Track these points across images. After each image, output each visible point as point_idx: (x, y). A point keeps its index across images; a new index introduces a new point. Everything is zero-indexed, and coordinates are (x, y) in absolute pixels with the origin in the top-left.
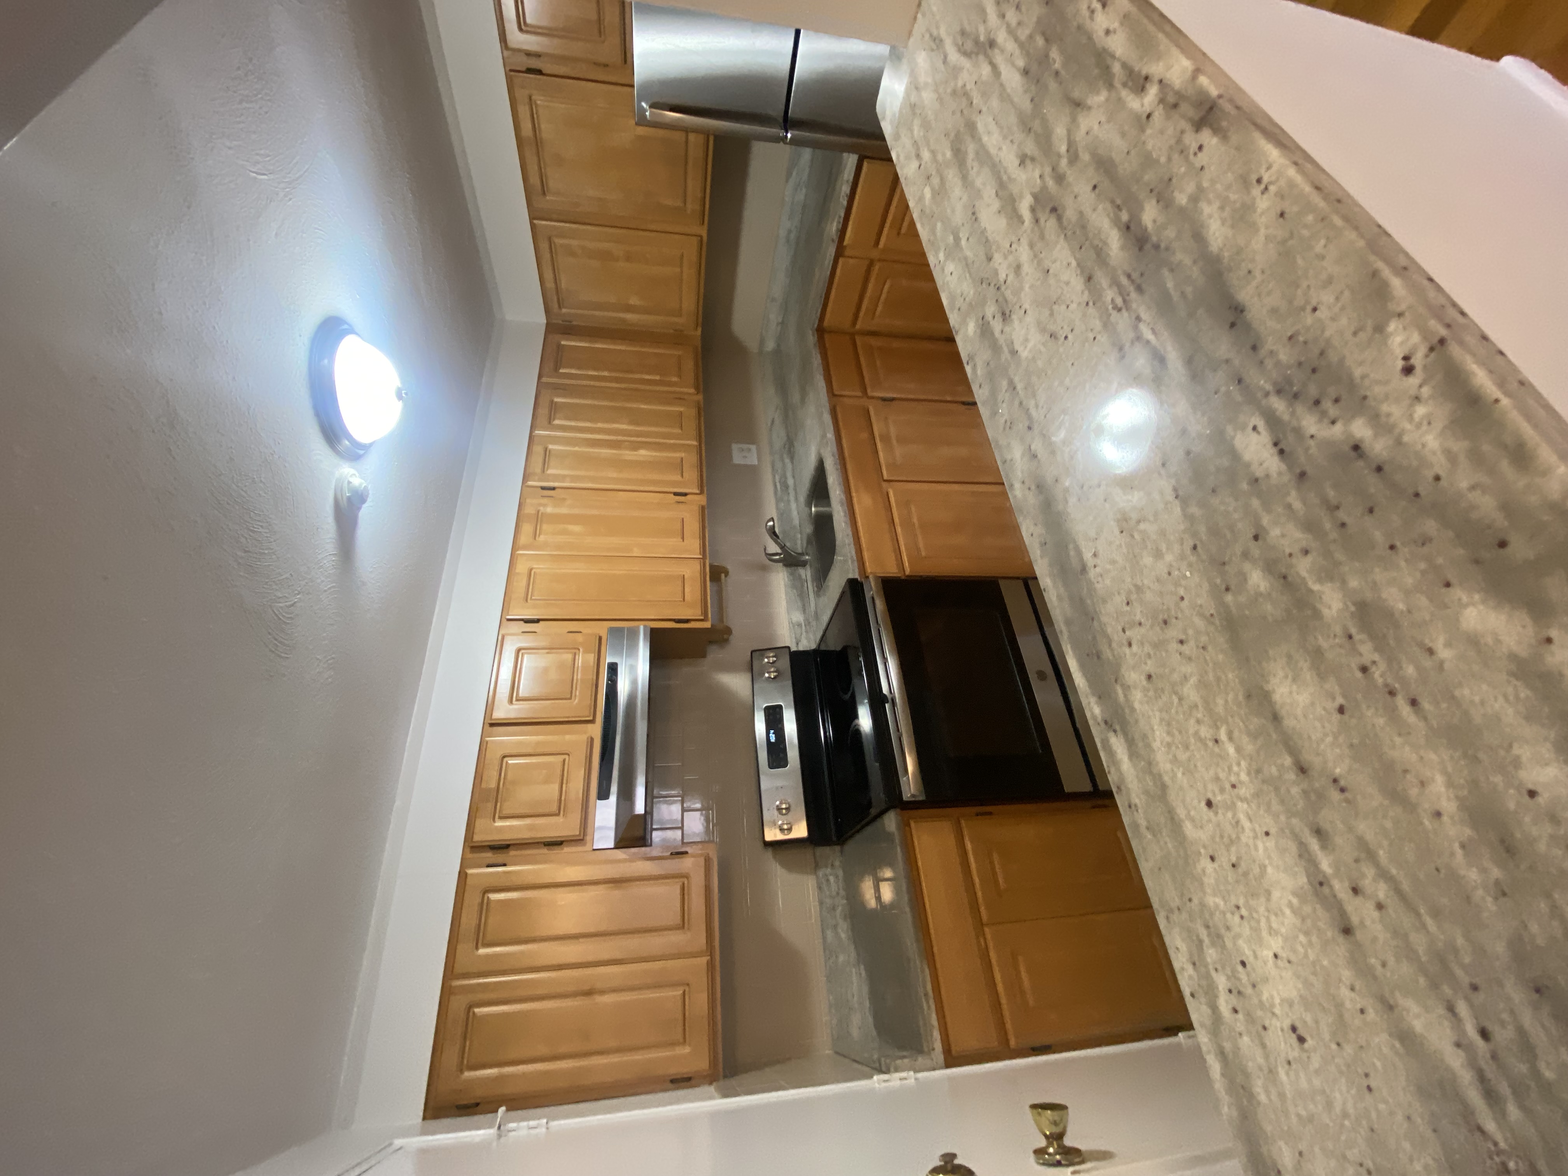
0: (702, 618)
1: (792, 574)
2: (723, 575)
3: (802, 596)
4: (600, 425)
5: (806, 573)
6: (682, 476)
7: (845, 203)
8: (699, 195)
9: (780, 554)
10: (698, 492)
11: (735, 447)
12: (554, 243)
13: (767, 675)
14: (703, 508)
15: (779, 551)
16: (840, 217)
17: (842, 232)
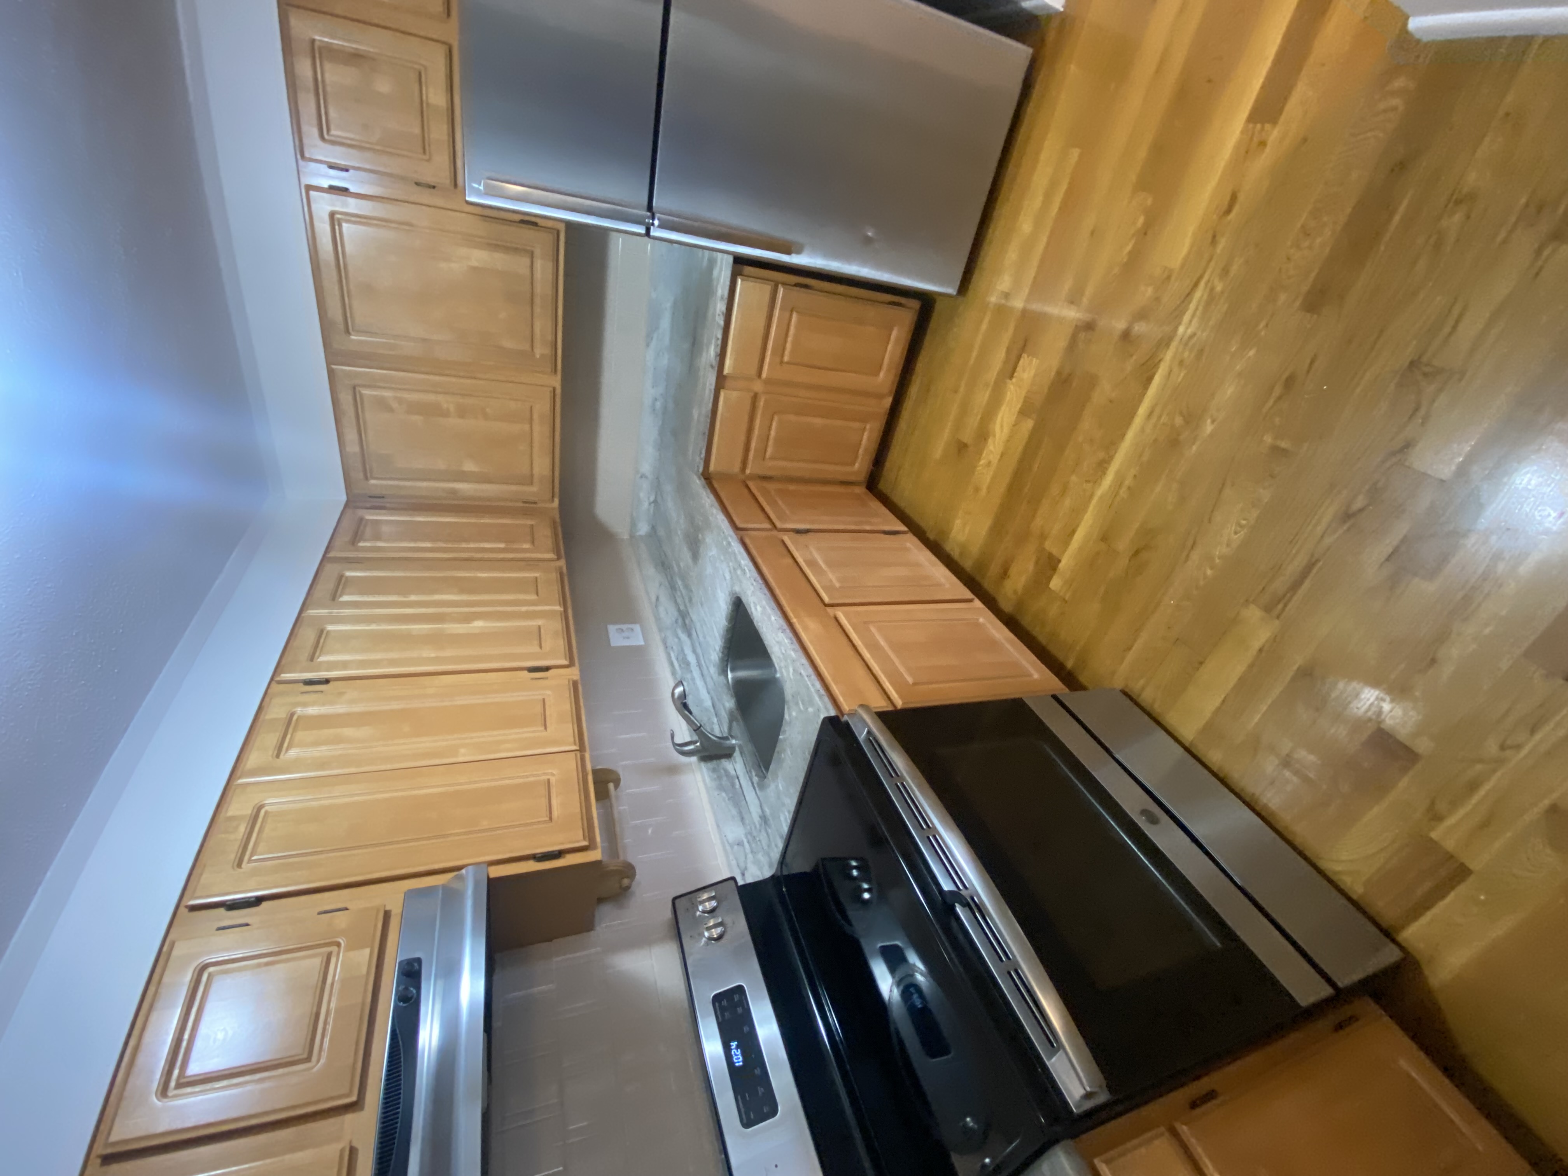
0: (585, 843)
1: (714, 770)
2: (611, 786)
3: (737, 799)
4: (413, 598)
5: (737, 766)
6: (541, 647)
7: (722, 323)
8: (550, 337)
9: (694, 742)
10: (565, 662)
11: (612, 629)
12: (361, 395)
13: (706, 934)
14: (575, 684)
15: (695, 738)
16: (718, 339)
17: (722, 355)
